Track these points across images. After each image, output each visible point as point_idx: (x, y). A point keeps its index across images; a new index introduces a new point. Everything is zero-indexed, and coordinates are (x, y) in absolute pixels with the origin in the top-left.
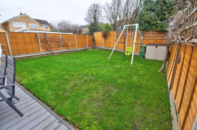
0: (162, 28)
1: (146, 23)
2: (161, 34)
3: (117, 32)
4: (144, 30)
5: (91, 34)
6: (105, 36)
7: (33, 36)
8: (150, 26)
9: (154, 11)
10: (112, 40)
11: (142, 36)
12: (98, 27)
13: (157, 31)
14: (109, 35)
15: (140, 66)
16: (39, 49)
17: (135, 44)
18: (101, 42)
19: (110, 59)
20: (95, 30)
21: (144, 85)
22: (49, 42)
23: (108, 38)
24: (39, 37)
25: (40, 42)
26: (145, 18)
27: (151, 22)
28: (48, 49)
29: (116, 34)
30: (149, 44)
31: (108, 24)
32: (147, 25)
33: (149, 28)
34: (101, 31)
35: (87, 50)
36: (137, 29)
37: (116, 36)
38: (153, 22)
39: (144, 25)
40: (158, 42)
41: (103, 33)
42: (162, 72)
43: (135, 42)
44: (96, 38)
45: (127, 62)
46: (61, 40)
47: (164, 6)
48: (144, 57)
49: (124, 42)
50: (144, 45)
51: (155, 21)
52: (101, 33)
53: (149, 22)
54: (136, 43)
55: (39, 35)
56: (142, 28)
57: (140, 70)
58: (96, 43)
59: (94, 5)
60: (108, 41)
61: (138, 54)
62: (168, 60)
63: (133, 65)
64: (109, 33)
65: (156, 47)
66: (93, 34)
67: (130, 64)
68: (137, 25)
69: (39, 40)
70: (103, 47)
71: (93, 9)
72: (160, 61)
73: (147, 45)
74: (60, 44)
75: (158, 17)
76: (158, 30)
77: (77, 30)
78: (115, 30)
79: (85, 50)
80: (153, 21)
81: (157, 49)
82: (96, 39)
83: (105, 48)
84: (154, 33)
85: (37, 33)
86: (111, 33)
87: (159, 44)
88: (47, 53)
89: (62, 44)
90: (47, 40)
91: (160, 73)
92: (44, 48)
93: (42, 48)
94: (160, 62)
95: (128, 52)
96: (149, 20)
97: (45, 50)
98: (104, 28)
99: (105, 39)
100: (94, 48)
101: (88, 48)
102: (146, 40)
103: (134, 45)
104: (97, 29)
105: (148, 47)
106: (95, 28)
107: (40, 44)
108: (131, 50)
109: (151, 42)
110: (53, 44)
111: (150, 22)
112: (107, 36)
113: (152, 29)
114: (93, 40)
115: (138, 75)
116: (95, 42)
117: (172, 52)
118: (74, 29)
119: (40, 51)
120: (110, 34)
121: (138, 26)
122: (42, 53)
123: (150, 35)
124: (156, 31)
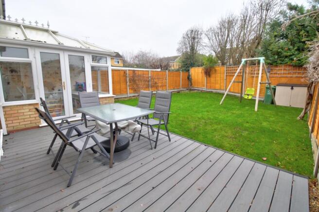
0: (300, 62)
1: (274, 55)
2: (299, 69)
3: (227, 68)
4: (271, 64)
5: (185, 69)
6: (208, 73)
7: (122, 73)
8: (281, 59)
9: (286, 37)
10: (218, 79)
11: (269, 72)
12: (196, 61)
13: (292, 65)
14: (214, 72)
15: (268, 113)
16: (127, 90)
17: (260, 83)
18: (201, 81)
19: (221, 104)
20: (192, 65)
21: (279, 130)
22: (137, 82)
23: (213, 76)
24: (128, 74)
25: (128, 81)
26: (273, 48)
27: (282, 53)
28: (135, 90)
29: (225, 69)
30: (279, 85)
31: (212, 56)
32: (276, 57)
33: (279, 62)
34: (202, 66)
35: (181, 92)
36: (263, 64)
37: (225, 73)
38: (285, 54)
39: (272, 57)
40: (295, 81)
41: (205, 68)
42: (302, 119)
43: (259, 81)
44: (193, 75)
45: (247, 108)
46: (150, 78)
47: (301, 30)
48: (273, 102)
49: (241, 81)
50: (272, 86)
51: (289, 51)
52: (201, 69)
53: (278, 54)
54: (262, 82)
55: (128, 72)
56: (269, 61)
57: (270, 117)
58: (193, 83)
59: (192, 31)
60: (212, 79)
61: (263, 99)
62: (310, 105)
63: (258, 111)
64: (213, 68)
65: (292, 88)
66: (189, 70)
67: (254, 111)
68: (262, 59)
69: (128, 79)
70: (204, 89)
71: (189, 36)
72: (298, 108)
73: (277, 85)
74: (149, 84)
75: (294, 46)
76: (294, 64)
77: (163, 65)
78: (223, 64)
79: (179, 92)
80: (285, 52)
81: (293, 90)
82: (193, 78)
83: (208, 90)
84: (287, 68)
85: (126, 70)
86: (217, 68)
87: (296, 84)
88: (134, 95)
89: (151, 84)
90: (136, 78)
91: (299, 120)
92: (132, 89)
93: (130, 89)
94: (298, 110)
95: (248, 95)
96: (279, 50)
97: (132, 91)
98: (205, 62)
99: (208, 77)
100: (190, 90)
101: (181, 89)
102: (274, 78)
103: (259, 85)
104: (196, 63)
105: (278, 89)
106: (192, 62)
107: (128, 83)
108: (253, 92)
109: (284, 81)
110: (141, 84)
111: (280, 54)
112: (211, 73)
113: (285, 62)
114: (189, 78)
115: (269, 122)
116: (191, 81)
117: (315, 93)
118: (159, 63)
119: (127, 92)
120: (215, 70)
121: (264, 60)
122: (129, 95)
123: (282, 72)
124: (290, 65)
